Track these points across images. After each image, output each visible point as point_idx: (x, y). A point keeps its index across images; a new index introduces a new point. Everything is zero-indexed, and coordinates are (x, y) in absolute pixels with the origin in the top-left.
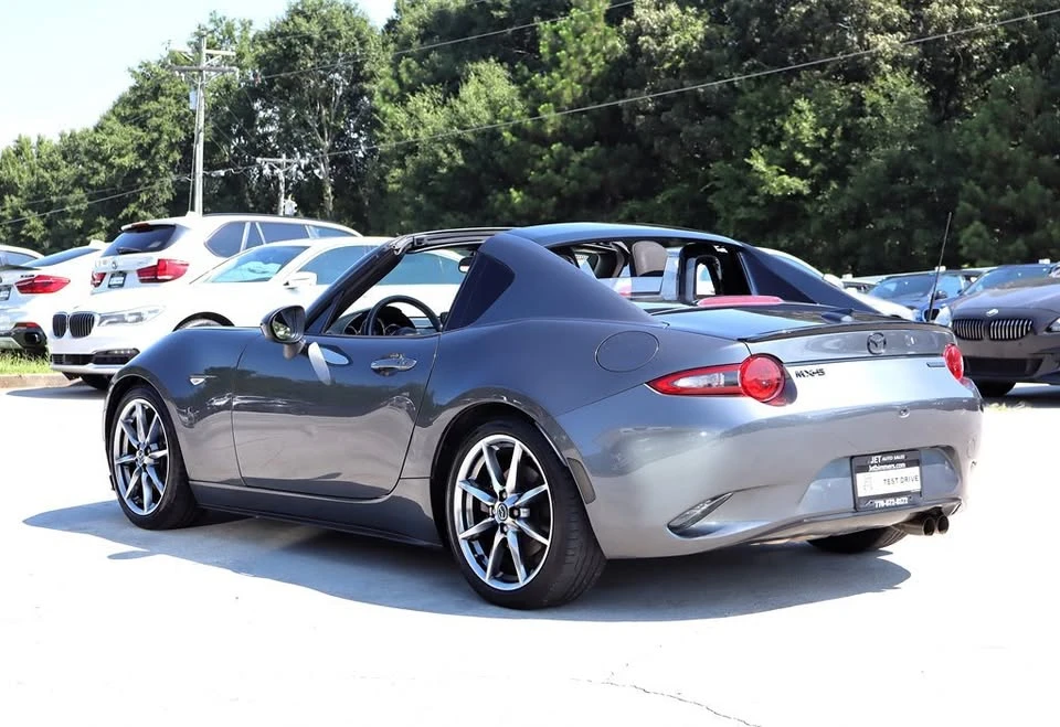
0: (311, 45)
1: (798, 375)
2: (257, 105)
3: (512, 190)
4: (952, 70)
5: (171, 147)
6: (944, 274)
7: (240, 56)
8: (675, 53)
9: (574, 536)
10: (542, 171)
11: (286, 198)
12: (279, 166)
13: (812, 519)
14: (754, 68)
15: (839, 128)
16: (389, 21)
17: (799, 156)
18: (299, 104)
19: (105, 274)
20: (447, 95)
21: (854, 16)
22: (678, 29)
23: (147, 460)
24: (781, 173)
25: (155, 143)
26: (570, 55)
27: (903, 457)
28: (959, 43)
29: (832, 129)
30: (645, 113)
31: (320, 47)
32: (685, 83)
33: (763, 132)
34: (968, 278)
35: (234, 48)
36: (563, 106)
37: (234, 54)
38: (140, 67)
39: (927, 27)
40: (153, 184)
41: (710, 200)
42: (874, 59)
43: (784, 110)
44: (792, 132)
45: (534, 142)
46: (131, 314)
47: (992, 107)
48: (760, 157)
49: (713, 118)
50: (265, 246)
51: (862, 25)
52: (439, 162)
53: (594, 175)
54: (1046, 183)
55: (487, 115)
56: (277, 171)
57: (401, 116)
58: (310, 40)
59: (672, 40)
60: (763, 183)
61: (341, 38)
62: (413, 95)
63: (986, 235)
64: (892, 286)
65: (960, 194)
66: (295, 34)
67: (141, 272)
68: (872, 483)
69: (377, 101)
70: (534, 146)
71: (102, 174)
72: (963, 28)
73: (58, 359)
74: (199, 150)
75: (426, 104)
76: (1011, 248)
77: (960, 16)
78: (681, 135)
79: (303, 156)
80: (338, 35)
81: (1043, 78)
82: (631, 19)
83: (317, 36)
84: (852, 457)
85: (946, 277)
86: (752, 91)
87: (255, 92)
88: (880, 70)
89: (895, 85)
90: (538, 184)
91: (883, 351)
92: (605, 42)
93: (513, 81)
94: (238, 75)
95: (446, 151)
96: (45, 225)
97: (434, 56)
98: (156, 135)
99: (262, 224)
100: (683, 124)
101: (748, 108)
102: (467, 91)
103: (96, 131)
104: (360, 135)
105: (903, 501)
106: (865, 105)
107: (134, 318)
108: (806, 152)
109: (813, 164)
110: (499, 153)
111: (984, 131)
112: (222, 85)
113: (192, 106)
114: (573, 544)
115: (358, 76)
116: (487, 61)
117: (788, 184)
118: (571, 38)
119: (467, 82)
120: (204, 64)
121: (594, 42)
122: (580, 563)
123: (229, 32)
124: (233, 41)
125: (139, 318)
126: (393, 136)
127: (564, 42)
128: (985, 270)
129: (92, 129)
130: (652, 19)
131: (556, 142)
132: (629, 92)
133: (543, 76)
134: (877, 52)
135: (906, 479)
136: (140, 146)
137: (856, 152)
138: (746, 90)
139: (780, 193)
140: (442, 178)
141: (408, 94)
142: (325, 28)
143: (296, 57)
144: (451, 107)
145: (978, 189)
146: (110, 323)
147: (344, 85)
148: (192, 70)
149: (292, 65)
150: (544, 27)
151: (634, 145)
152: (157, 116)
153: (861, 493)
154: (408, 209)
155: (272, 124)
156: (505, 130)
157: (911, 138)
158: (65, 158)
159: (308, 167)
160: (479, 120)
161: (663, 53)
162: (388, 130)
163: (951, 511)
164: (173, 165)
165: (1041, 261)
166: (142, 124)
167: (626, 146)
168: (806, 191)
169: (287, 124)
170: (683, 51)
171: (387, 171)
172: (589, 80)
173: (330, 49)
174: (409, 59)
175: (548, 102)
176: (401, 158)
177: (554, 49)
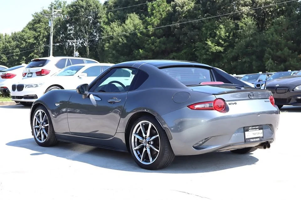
0: (83, 8)
1: (229, 104)
2: (68, 25)
3: (140, 50)
4: (263, 17)
5: (43, 37)
6: (261, 74)
7: (63, 11)
8: (186, 12)
9: (166, 149)
10: (148, 44)
11: (76, 51)
12: (74, 42)
13: (233, 145)
14: (208, 16)
15: (232, 33)
16: (105, 2)
17: (221, 41)
18: (80, 25)
19: (26, 73)
20: (122, 23)
21: (236, 2)
22: (187, 5)
23: (43, 127)
24: (216, 46)
25: (39, 35)
26: (156, 12)
27: (258, 127)
28: (265, 9)
29: (230, 33)
30: (178, 28)
31: (86, 9)
32: (189, 20)
33: (210, 34)
34: (268, 75)
35: (61, 9)
36: (154, 26)
37: (62, 11)
38: (35, 14)
39: (256, 5)
40: (39, 47)
41: (196, 53)
42: (242, 14)
43: (217, 28)
44: (219, 34)
45: (146, 36)
46: (34, 85)
47: (275, 27)
48: (210, 41)
49: (197, 30)
50: (72, 66)
51: (238, 4)
52: (119, 42)
53: (163, 46)
54: (289, 49)
55: (133, 28)
56: (73, 44)
57: (109, 29)
58: (83, 7)
59: (185, 8)
60: (211, 48)
61: (91, 7)
62: (112, 23)
63: (273, 63)
64: (247, 78)
65: (266, 52)
66: (79, 5)
67: (37, 73)
68: (250, 134)
69: (102, 24)
70: (146, 38)
71: (24, 45)
72: (267, 5)
73: (13, 97)
74: (52, 38)
75: (116, 25)
76: (280, 67)
77: (266, 2)
78: (188, 35)
79: (81, 40)
80: (91, 6)
81: (289, 19)
82: (174, 2)
83: (85, 6)
84: (244, 127)
85: (262, 75)
86: (207, 22)
87: (67, 22)
88: (243, 17)
89: (247, 21)
90: (147, 48)
91: (253, 97)
92: (166, 8)
93: (140, 19)
94: (62, 17)
95: (121, 39)
96: (7, 59)
97: (118, 12)
98: (39, 33)
99: (71, 59)
100: (189, 32)
101: (207, 28)
102: (127, 22)
103: (22, 32)
104: (97, 34)
105: (258, 139)
106: (239, 26)
107: (35, 86)
108: (223, 40)
109: (224, 43)
110: (136, 39)
111: (272, 34)
112: (58, 19)
113: (49, 26)
114: (166, 152)
115: (96, 17)
116: (133, 13)
117: (218, 49)
118: (157, 7)
119: (127, 19)
120: (53, 14)
121: (163, 8)
122: (168, 156)
123: (60, 5)
124: (61, 7)
125: (37, 86)
126: (106, 34)
127: (155, 8)
128: (273, 73)
129: (21, 31)
130: (180, 2)
131: (152, 36)
132: (173, 22)
133: (149, 18)
134: (243, 12)
135: (259, 133)
136: (35, 36)
137: (237, 40)
138: (206, 22)
139: (215, 51)
140: (120, 46)
141: (111, 22)
142: (87, 4)
143: (79, 12)
144: (123, 26)
145: (271, 50)
146: (28, 87)
147: (92, 20)
148: (49, 15)
149: (78, 14)
150: (149, 4)
151: (174, 37)
152: (39, 28)
153: (247, 137)
154: (111, 55)
155: (72, 31)
156: (138, 33)
157: (252, 36)
158: (13, 40)
159: (82, 43)
160: (131, 30)
161: (183, 12)
162: (105, 33)
163: (271, 142)
164: (44, 42)
165: (289, 71)
166: (35, 30)
167: (172, 38)
168: (222, 51)
169: (76, 30)
170: (189, 11)
171: (104, 44)
172: (162, 19)
173: (88, 10)
174: (111, 13)
175: (150, 25)
176: (109, 40)
177: (152, 10)
